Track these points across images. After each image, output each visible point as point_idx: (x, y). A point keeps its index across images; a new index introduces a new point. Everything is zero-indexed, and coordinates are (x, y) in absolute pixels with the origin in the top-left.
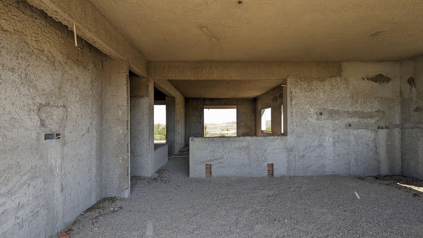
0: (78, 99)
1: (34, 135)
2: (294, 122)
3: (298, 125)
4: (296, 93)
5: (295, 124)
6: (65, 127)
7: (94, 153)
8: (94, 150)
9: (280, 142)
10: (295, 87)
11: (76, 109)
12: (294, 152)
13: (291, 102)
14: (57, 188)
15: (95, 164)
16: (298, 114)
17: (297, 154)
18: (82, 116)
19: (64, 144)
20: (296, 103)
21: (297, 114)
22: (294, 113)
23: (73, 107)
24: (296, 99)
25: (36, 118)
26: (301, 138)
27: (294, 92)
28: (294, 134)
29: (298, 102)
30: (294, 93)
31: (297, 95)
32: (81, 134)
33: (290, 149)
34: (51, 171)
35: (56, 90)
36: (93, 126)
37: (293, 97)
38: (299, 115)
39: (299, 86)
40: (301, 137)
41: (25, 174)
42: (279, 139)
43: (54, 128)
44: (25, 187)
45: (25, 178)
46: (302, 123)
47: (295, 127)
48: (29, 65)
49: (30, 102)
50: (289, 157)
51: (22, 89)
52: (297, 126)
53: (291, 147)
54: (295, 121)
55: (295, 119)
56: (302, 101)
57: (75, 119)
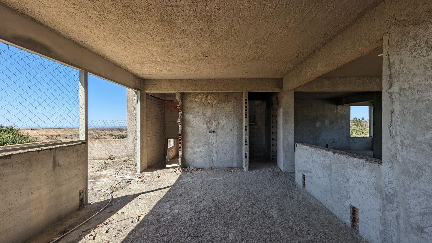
0: (224, 117)
1: (205, 131)
2: (396, 134)
3: (406, 142)
4: (402, 63)
5: (398, 139)
6: (217, 129)
7: (235, 142)
8: (235, 140)
9: (368, 172)
10: (398, 50)
11: (223, 121)
12: (395, 205)
13: (390, 87)
14: (214, 151)
15: (236, 147)
16: (407, 115)
17: (402, 215)
18: (227, 124)
19: (217, 135)
20: (402, 89)
21: (405, 115)
22: (397, 113)
23: (222, 121)
24: (402, 79)
25: (206, 125)
26: (415, 178)
27: (397, 62)
28: (396, 165)
29: (406, 86)
30: (397, 67)
31: (404, 69)
32: (227, 132)
33: (386, 196)
34: (212, 145)
35: (214, 115)
36: (235, 129)
37: (393, 76)
38: (409, 118)
39: (411, 43)
40: (414, 175)
41: (202, 143)
42: (367, 167)
43: (213, 129)
44: (202, 146)
45: (203, 144)
46: (419, 138)
47: (399, 148)
48: (203, 109)
49: (204, 121)
50: (386, 212)
51: (201, 117)
52: (402, 144)
53: (390, 193)
54: (398, 133)
55: (399, 128)
56: (417, 80)
57: (223, 126)
